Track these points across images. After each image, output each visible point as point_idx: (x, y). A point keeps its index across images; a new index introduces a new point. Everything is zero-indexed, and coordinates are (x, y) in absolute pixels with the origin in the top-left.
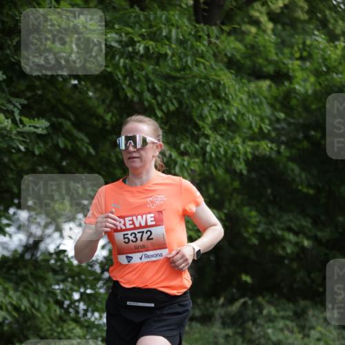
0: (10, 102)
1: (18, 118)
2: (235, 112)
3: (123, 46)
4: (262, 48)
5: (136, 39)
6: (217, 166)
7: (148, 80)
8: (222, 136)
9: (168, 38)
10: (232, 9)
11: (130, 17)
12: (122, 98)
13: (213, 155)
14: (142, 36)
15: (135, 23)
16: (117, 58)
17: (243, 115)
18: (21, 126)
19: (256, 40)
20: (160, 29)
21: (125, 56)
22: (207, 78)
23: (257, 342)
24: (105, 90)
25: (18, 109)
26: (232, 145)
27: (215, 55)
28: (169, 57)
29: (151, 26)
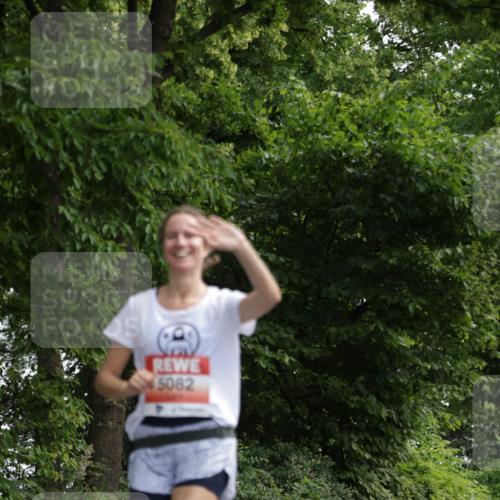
2: (186, 178)
3: (26, 86)
6: (158, 252)
7: (65, 135)
10: (180, 43)
12: (28, 159)
13: (155, 237)
16: (18, 102)
17: (197, 182)
19: (217, 88)
22: (145, 131)
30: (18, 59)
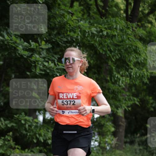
0: (53, 56)
1: (56, 63)
2: (143, 59)
3: (98, 33)
4: (153, 33)
5: (103, 30)
6: (135, 80)
7: (108, 46)
8: (138, 68)
9: (116, 29)
10: (141, 17)
11: (100, 21)
13: (134, 76)
14: (106, 28)
15: (102, 23)
16: (96, 37)
18: (58, 66)
19: (151, 30)
20: (113, 25)
21: (99, 36)
22: (132, 45)
23: (152, 152)
24: (91, 51)
25: (57, 59)
26: (142, 72)
27: (135, 36)
28: (116, 36)
29: (109, 24)
30: (95, 25)
